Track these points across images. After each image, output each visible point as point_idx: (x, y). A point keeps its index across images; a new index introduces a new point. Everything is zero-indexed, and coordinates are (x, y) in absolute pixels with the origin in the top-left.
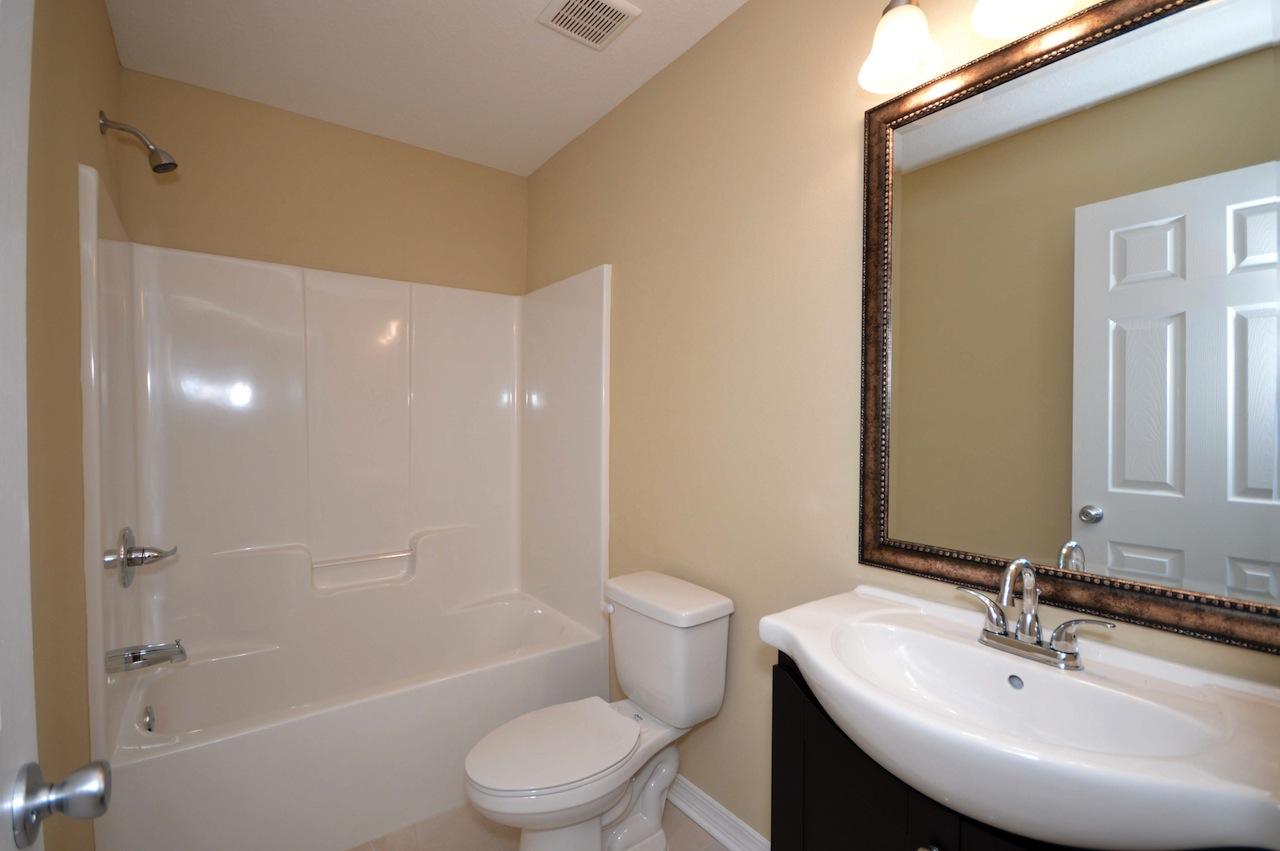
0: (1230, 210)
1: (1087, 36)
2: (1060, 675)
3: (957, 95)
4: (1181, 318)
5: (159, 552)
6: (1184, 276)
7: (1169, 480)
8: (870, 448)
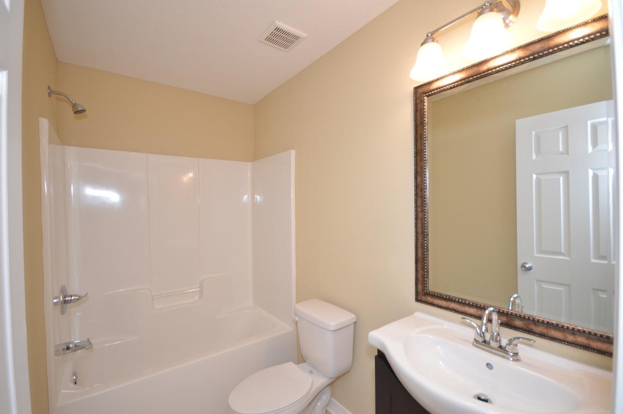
0: (589, 123)
1: (517, 60)
2: (510, 364)
3: (456, 84)
4: (566, 173)
5: (79, 297)
6: (568, 154)
7: (563, 251)
8: (420, 247)
